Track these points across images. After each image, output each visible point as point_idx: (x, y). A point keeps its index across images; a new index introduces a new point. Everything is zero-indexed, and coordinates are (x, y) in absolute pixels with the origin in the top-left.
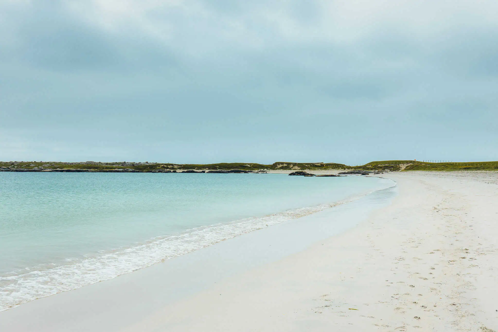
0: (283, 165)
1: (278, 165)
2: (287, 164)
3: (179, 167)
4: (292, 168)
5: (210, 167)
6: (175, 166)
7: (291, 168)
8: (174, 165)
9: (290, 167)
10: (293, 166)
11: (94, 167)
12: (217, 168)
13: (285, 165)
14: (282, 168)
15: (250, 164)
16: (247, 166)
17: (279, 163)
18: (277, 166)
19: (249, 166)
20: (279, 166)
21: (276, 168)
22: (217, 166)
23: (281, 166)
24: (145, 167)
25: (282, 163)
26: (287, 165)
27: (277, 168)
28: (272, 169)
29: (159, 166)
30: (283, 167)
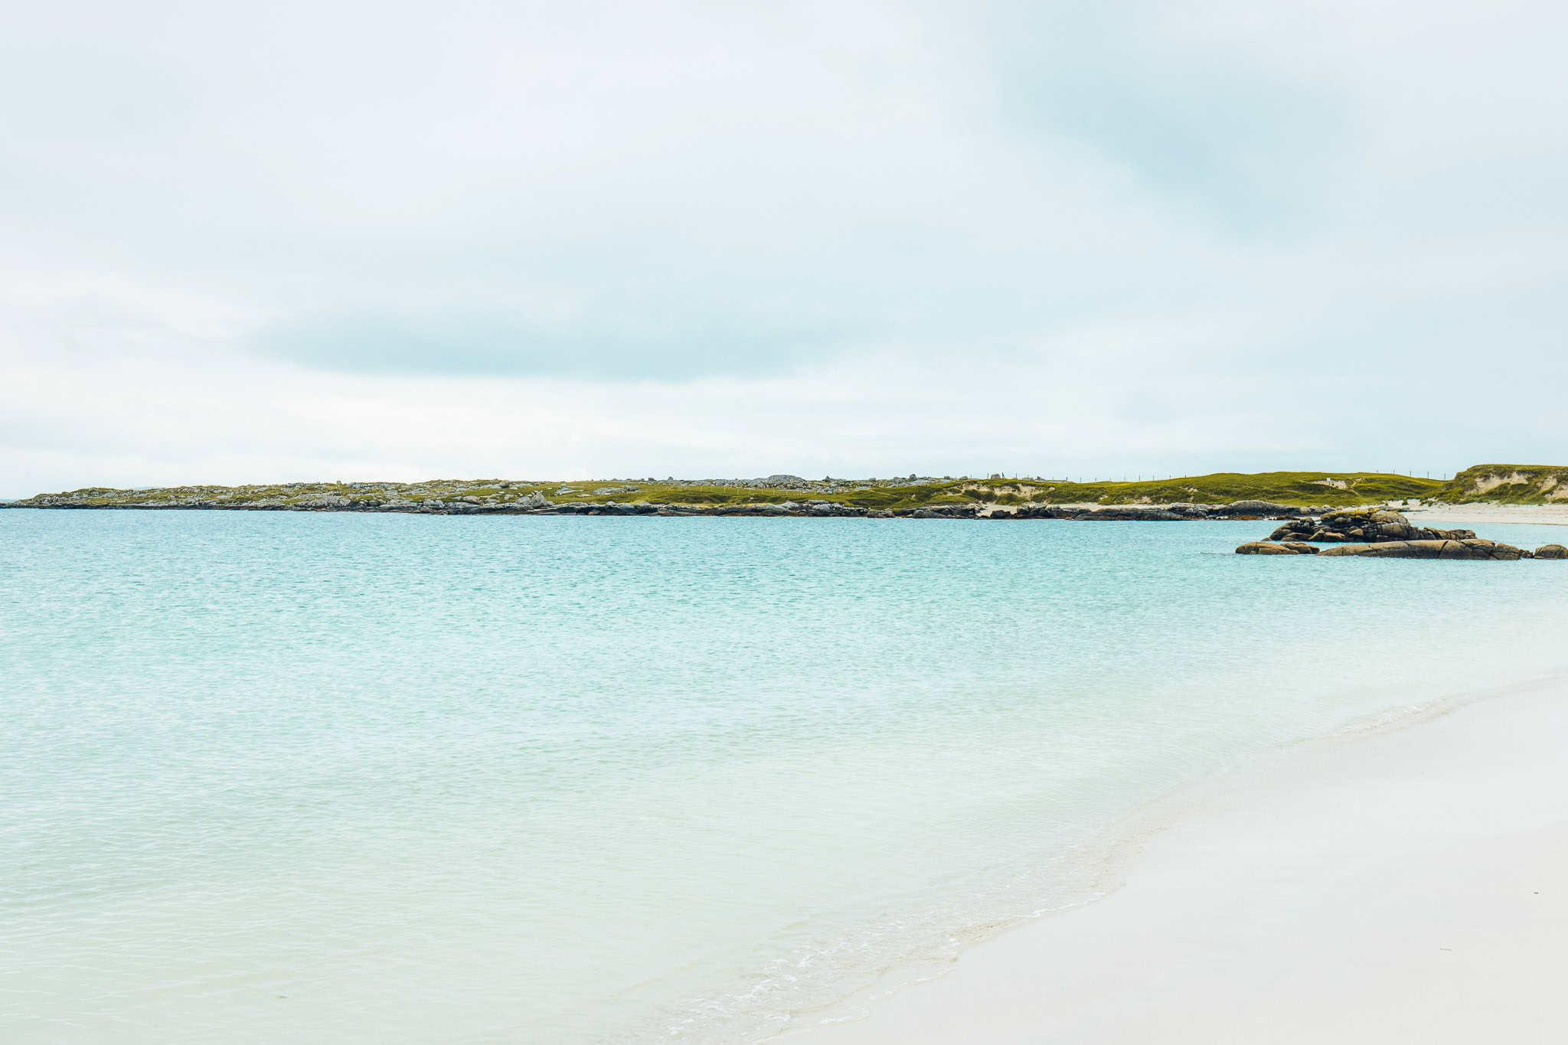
0: (1506, 480)
1: (1478, 480)
2: (1530, 472)
3: (1037, 492)
4: (1550, 492)
5: (1158, 491)
6: (1024, 489)
7: (1545, 493)
8: (1020, 485)
9: (1539, 488)
10: (1559, 482)
11: (715, 497)
12: (1190, 496)
13: (1517, 479)
14: (1500, 495)
15: (1347, 478)
16: (1327, 487)
17: (1485, 472)
18: (1473, 486)
19: (1342, 485)
20: (1484, 487)
21: (1467, 493)
22: (1192, 489)
23: (1495, 482)
24: (901, 494)
25: (1503, 471)
26: (1528, 479)
27: (1473, 492)
28: (1445, 501)
29: (955, 492)
30: (1503, 487)
